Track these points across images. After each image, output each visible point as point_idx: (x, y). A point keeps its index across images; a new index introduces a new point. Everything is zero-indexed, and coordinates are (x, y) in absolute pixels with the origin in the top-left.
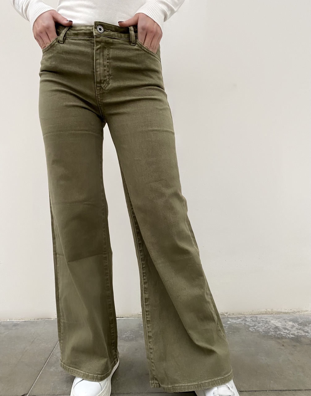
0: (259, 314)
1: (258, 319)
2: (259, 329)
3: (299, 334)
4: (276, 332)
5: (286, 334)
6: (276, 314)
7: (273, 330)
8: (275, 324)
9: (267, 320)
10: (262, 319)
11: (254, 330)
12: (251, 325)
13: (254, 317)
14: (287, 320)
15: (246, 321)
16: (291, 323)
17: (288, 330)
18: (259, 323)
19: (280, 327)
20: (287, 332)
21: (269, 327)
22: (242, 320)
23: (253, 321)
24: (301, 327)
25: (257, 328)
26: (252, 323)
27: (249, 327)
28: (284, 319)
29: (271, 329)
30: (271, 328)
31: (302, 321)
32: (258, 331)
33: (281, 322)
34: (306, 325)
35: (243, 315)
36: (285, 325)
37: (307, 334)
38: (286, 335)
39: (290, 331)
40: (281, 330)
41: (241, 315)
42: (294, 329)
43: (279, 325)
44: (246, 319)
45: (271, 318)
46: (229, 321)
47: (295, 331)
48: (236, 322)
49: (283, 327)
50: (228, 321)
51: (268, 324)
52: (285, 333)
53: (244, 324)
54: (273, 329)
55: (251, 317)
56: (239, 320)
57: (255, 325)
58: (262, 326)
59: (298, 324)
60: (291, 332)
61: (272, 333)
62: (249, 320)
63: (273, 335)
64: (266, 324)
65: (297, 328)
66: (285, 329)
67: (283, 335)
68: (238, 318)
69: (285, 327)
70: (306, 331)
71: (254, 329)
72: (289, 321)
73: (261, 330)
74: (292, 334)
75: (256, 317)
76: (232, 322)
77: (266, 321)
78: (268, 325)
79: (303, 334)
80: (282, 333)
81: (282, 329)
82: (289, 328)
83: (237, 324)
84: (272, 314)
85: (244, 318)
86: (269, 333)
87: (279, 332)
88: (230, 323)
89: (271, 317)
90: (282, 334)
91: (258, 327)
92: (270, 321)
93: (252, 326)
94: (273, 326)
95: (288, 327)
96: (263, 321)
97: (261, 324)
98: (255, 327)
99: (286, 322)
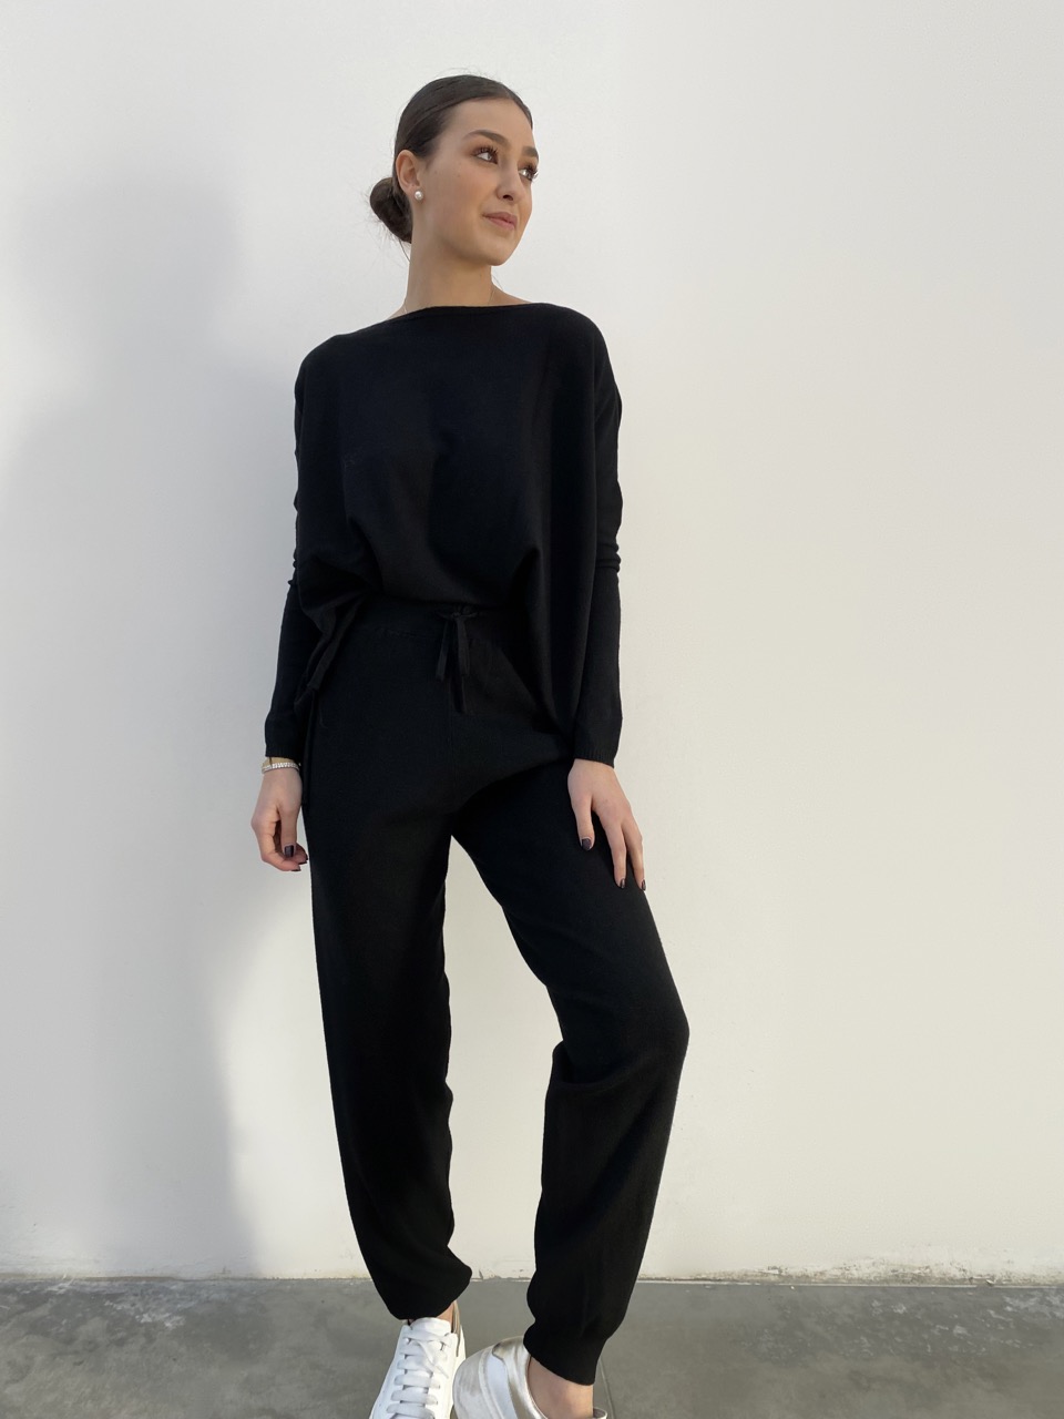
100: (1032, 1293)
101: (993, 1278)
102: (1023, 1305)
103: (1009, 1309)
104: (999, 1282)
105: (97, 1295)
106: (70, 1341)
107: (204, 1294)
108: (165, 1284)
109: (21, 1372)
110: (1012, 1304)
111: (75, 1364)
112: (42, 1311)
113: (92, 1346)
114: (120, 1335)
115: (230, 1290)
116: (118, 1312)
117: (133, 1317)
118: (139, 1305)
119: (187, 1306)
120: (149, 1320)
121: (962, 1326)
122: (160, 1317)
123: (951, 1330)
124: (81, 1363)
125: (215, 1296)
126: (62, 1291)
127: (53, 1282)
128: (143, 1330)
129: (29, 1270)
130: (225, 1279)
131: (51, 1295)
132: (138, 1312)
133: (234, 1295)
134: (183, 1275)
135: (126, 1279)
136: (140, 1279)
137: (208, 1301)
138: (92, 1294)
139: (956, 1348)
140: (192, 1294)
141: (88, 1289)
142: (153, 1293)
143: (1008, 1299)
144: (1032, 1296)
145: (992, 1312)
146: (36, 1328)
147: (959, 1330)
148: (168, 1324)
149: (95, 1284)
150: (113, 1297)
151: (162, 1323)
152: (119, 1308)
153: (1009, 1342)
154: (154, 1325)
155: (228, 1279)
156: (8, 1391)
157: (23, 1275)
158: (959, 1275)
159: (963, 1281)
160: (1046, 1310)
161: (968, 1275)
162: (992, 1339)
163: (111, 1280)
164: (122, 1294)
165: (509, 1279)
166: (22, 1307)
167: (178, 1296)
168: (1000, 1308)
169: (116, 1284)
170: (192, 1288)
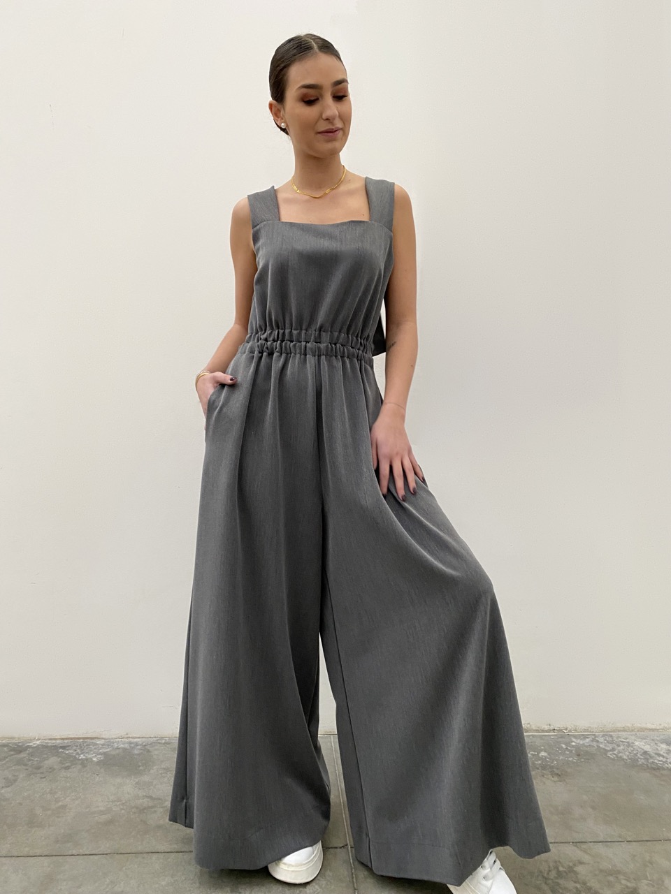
0: (614, 731)
1: (615, 739)
2: (621, 754)
4: (648, 759)
5: (661, 763)
6: (638, 731)
7: (642, 757)
8: (643, 747)
9: (628, 740)
10: (620, 739)
11: (614, 756)
12: (608, 749)
13: (607, 735)
14: (658, 741)
15: (598, 741)
16: (664, 746)
17: (663, 757)
18: (619, 746)
19: (651, 753)
20: (663, 761)
21: (635, 752)
22: (592, 741)
23: (608, 742)
26: (608, 744)
27: (606, 751)
28: (653, 740)
29: (639, 755)
30: (637, 753)
32: (621, 759)
33: (649, 745)
35: (590, 732)
36: (657, 749)
39: (667, 758)
40: (653, 757)
41: (588, 732)
43: (647, 748)
44: (597, 739)
45: (633, 737)
48: (584, 744)
49: (655, 752)
51: (632, 747)
52: (659, 761)
53: (597, 746)
54: (641, 755)
55: (603, 736)
56: (587, 740)
57: (613, 749)
58: (624, 750)
60: (668, 760)
61: (642, 761)
62: (601, 740)
63: (644, 764)
64: (628, 747)
66: (659, 755)
67: (658, 765)
68: (585, 737)
69: (657, 752)
71: (614, 754)
72: (661, 743)
73: (625, 757)
74: (670, 763)
75: (611, 736)
76: (579, 743)
77: (628, 742)
78: (632, 749)
80: (656, 761)
81: (653, 755)
82: (664, 754)
83: (587, 747)
84: (632, 731)
85: (593, 737)
86: (637, 761)
87: (652, 760)
88: (576, 745)
89: (632, 735)
90: (656, 763)
91: (619, 752)
92: (633, 743)
93: (611, 751)
94: (640, 750)
95: (662, 753)
96: (623, 742)
97: (622, 747)
98: (615, 752)
99: (656, 744)
100: (590, 736)
101: (566, 729)
102: (581, 742)
103: (573, 744)
104: (570, 731)
105: (55, 747)
106: (39, 768)
107: (116, 745)
108: (94, 741)
109: (9, 783)
110: (575, 742)
111: (41, 778)
112: (23, 755)
113: (51, 769)
114: (67, 765)
115: (130, 743)
116: (66, 754)
117: (75, 756)
118: (78, 751)
119: (105, 751)
120: (84, 757)
121: (545, 752)
122: (90, 756)
123: (538, 754)
124: (45, 777)
125: (122, 746)
126: (35, 745)
127: (31, 741)
128: (80, 762)
129: (16, 735)
130: (128, 738)
131: (29, 747)
132: (78, 754)
133: (132, 745)
134: (104, 737)
135: (71, 739)
136: (79, 738)
137: (118, 748)
138: (51, 746)
139: (540, 762)
140: (108, 745)
141: (49, 744)
142: (87, 745)
143: (574, 740)
144: (588, 738)
145: (564, 746)
146: (20, 762)
147: (543, 754)
148: (94, 759)
149: (54, 741)
150: (63, 747)
151: (91, 759)
152: (67, 752)
153: (570, 759)
154: (87, 759)
155: (129, 737)
156: (3, 791)
157: (13, 738)
158: (547, 728)
159: (549, 731)
160: (595, 744)
161: (552, 728)
162: (561, 758)
163: (63, 739)
164: (68, 746)
166: (12, 753)
167: (101, 746)
168: (568, 744)
169: (66, 741)
170: (109, 743)
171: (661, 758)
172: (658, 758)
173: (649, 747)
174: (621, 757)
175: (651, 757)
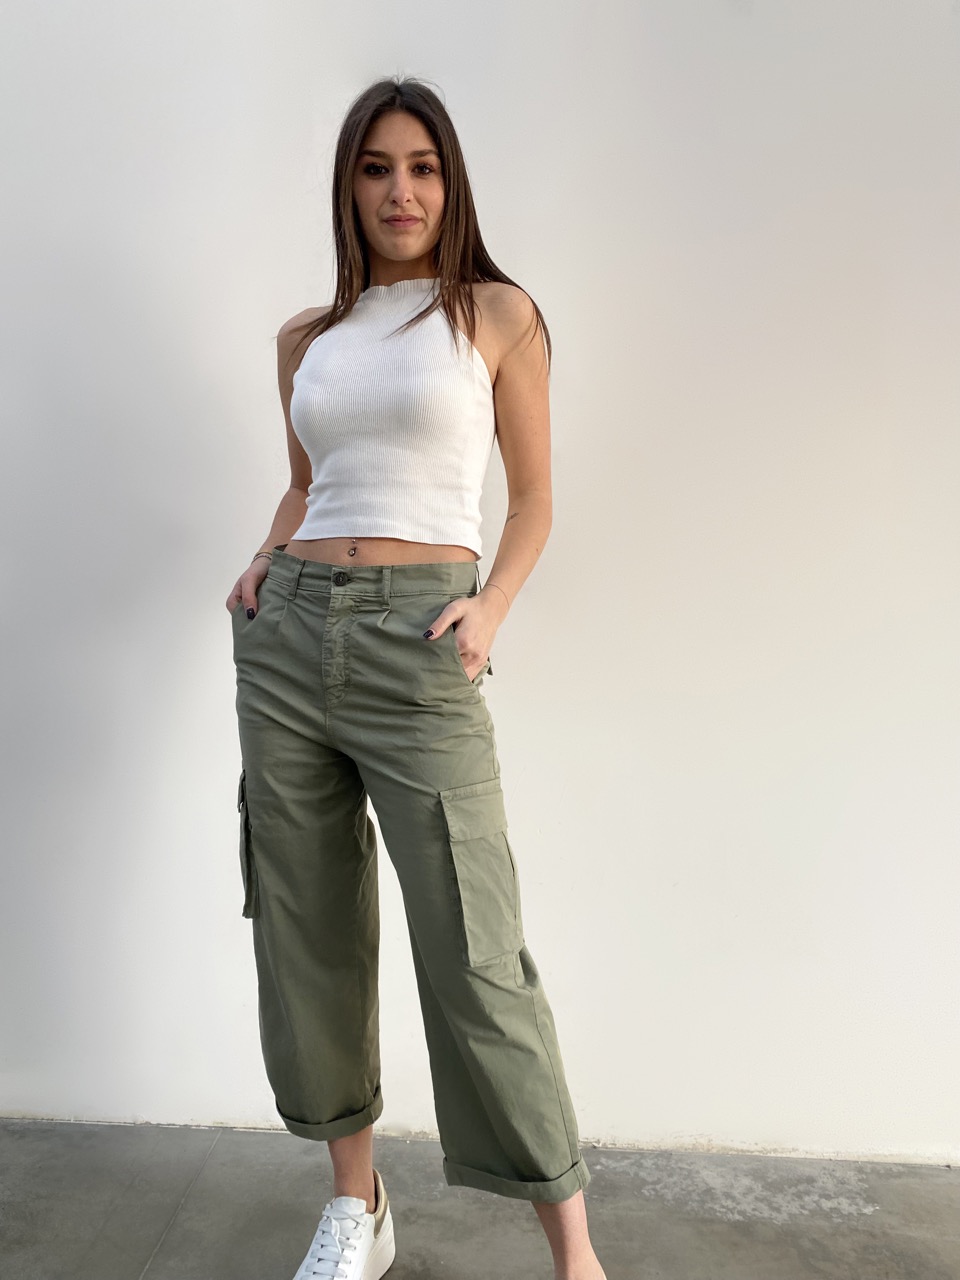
1: (673, 1161)
2: (666, 1191)
3: (757, 1213)
4: (703, 1202)
5: (724, 1210)
7: (697, 1198)
8: (709, 1180)
9: (692, 1167)
10: (680, 1165)
11: (653, 1193)
12: (650, 1179)
14: (742, 1171)
15: (641, 1166)
16: (746, 1181)
17: (733, 1199)
18: (670, 1175)
19: (718, 1192)
20: (731, 1207)
21: (690, 1188)
22: (632, 1164)
23: (657, 1168)
24: (769, 1193)
25: (661, 1188)
26: (654, 1172)
27: (644, 1182)
28: (734, 1169)
29: (694, 1195)
30: (694, 1191)
31: (775, 1177)
32: (662, 1198)
33: (723, 1176)
34: (781, 1191)
35: (637, 1149)
36: (732, 1186)
37: (774, 1214)
38: (726, 1213)
39: (738, 1204)
40: (717, 1199)
42: (750, 1198)
43: (716, 1182)
44: (642, 1161)
46: (602, 1164)
47: (749, 1204)
48: (615, 1168)
49: (726, 1190)
50: (597, 1164)
51: (692, 1178)
52: (723, 1207)
53: (636, 1174)
54: (699, 1195)
55: (656, 1157)
56: (626, 1162)
57: (658, 1181)
58: (675, 1183)
59: (763, 1187)
60: (739, 1207)
61: (695, 1205)
62: (648, 1163)
63: (693, 1210)
64: (684, 1179)
65: (756, 1198)
66: (728, 1196)
67: (718, 1214)
68: (624, 1155)
69: (729, 1190)
70: (775, 1205)
71: (654, 1190)
72: (746, 1175)
73: (669, 1196)
74: (739, 1213)
76: (607, 1167)
77: (690, 1171)
78: (690, 1182)
79: (766, 1213)
80: (717, 1207)
81: (720, 1195)
82: (738, 1196)
83: (617, 1174)
85: (638, 1157)
86: (686, 1204)
87: (710, 1205)
88: (601, 1170)
90: (716, 1211)
91: (665, 1187)
92: (698, 1172)
93: (652, 1183)
94: (701, 1185)
95: (736, 1193)
96: (681, 1169)
97: (675, 1178)
98: (658, 1187)
99: (736, 1176)
100: (633, 1156)
101: (598, 1142)
102: (612, 1164)
103: (598, 1167)
104: (605, 1145)
110: (605, 1164)
143: (603, 1160)
144: (628, 1158)
165: (159, 1124)
171: (729, 1203)
172: (725, 1204)
173: (720, 1180)
174: (663, 1195)
175: (714, 1199)
